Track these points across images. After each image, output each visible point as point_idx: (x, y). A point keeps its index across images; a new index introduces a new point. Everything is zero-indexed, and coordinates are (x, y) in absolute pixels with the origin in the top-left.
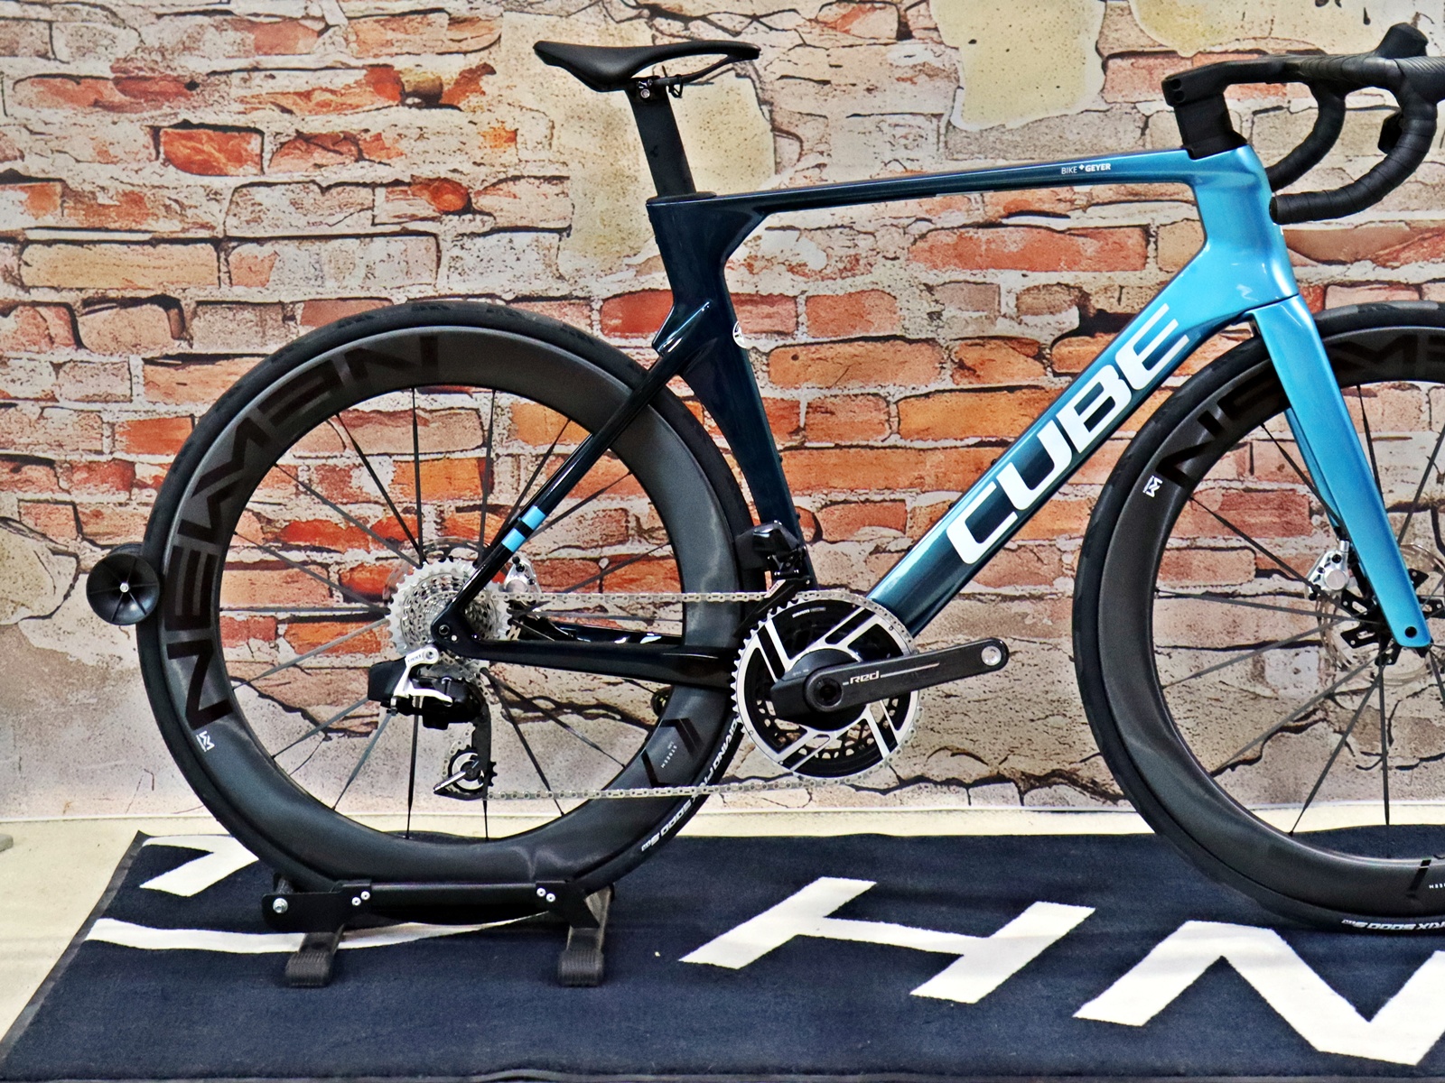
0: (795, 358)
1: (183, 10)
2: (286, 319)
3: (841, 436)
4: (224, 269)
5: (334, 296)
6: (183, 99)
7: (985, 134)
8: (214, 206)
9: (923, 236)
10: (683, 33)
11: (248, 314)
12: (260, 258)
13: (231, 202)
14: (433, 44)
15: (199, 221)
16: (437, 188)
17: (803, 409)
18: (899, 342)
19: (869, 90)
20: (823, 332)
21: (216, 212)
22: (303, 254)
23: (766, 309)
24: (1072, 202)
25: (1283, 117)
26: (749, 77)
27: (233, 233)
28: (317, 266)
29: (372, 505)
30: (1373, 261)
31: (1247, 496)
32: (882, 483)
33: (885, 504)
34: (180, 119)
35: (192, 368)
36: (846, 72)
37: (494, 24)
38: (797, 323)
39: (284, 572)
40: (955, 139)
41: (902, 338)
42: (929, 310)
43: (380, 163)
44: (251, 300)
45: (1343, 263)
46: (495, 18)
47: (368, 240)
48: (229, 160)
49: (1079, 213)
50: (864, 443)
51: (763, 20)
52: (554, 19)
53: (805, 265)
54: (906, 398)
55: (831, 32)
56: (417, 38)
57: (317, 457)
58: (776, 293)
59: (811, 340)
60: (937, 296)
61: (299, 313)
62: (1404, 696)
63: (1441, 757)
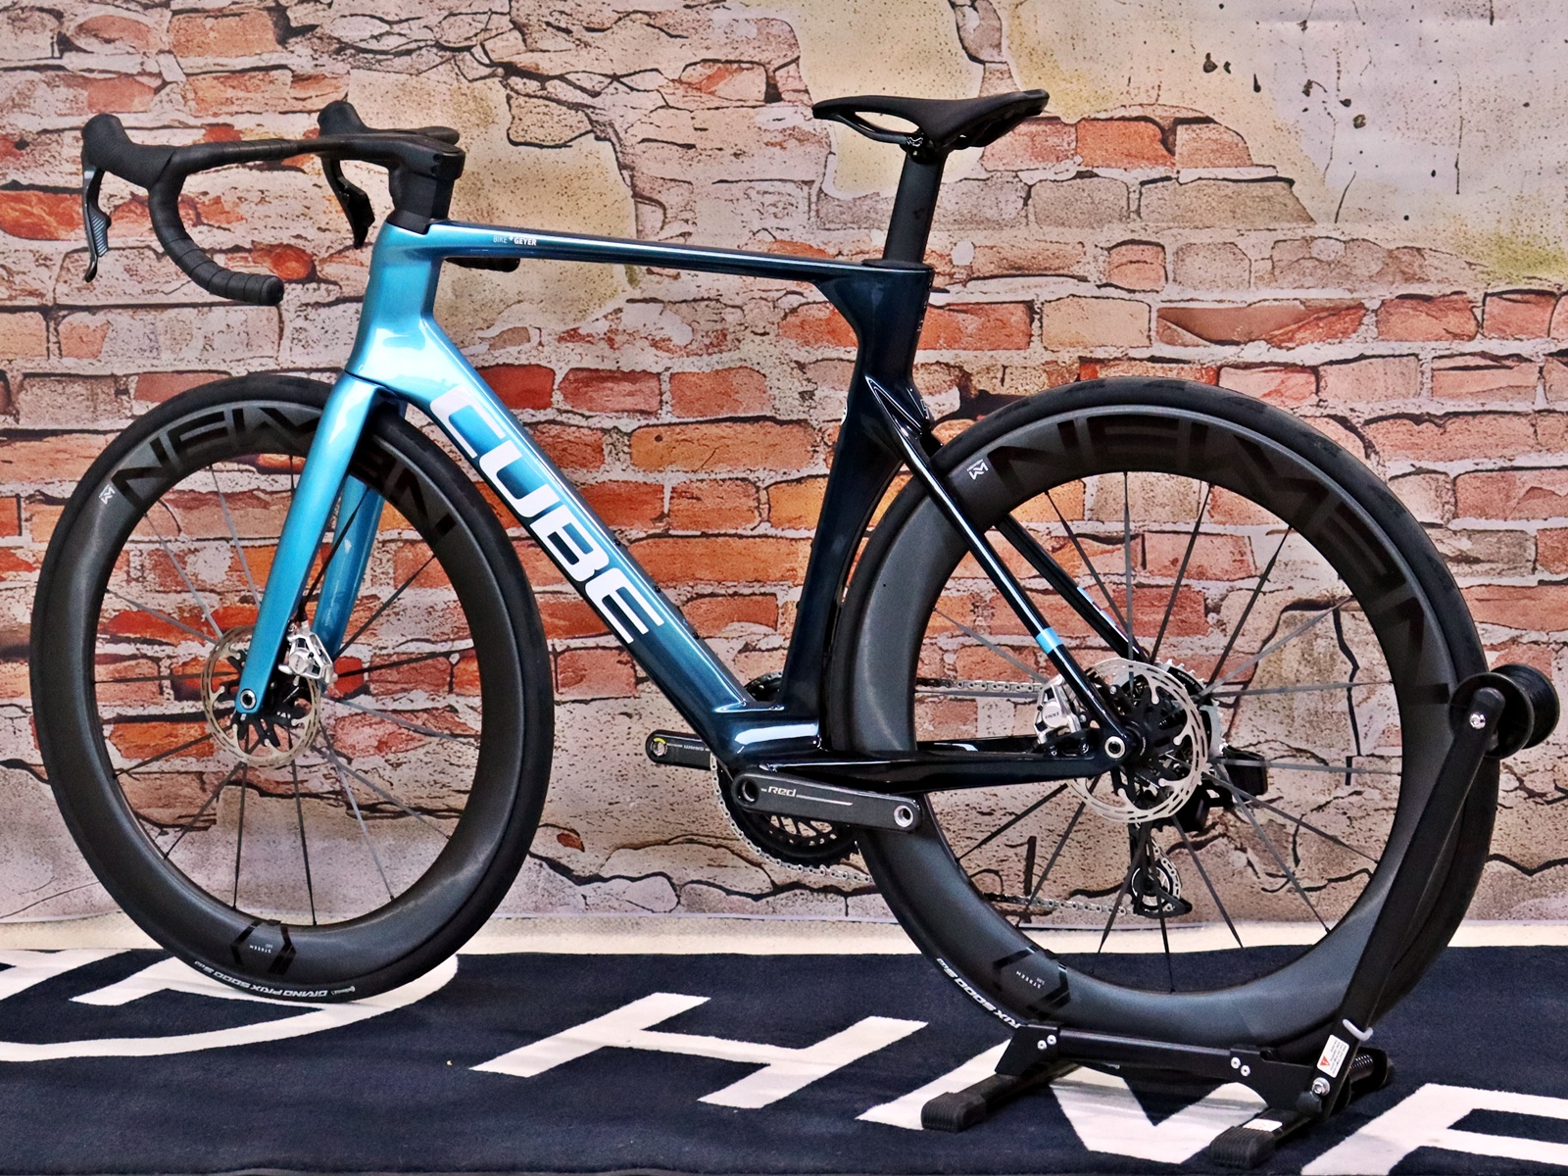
0: (659, 438)
1: (13, 65)
2: (118, 393)
3: (707, 524)
4: (53, 339)
5: (170, 369)
6: (12, 159)
7: (858, 202)
8: (44, 273)
9: (794, 311)
10: (539, 93)
11: (78, 388)
12: (92, 328)
13: (62, 267)
14: (275, 102)
15: (28, 287)
16: (280, 256)
17: (667, 494)
18: (769, 423)
19: (736, 155)
20: (688, 409)
21: (45, 278)
22: (138, 324)
23: (627, 386)
24: (951, 275)
25: (1171, 188)
26: (609, 140)
27: (63, 300)
28: (152, 336)
29: (207, 594)
30: (1268, 342)
31: (1139, 592)
32: (752, 576)
33: (754, 598)
34: (9, 179)
35: (18, 444)
36: (711, 136)
37: (341, 82)
38: (661, 401)
39: (112, 667)
40: (826, 208)
41: (772, 419)
42: (801, 390)
43: (219, 228)
44: (82, 373)
45: (1237, 344)
46: (342, 76)
47: (206, 309)
48: (60, 223)
49: (958, 287)
50: (733, 532)
51: (623, 80)
52: (403, 77)
53: (669, 340)
54: (776, 483)
55: (695, 93)
56: (259, 96)
57: (150, 542)
58: (638, 369)
59: (675, 420)
60: (809, 375)
61: (132, 387)
62: (1308, 810)
63: (1350, 877)
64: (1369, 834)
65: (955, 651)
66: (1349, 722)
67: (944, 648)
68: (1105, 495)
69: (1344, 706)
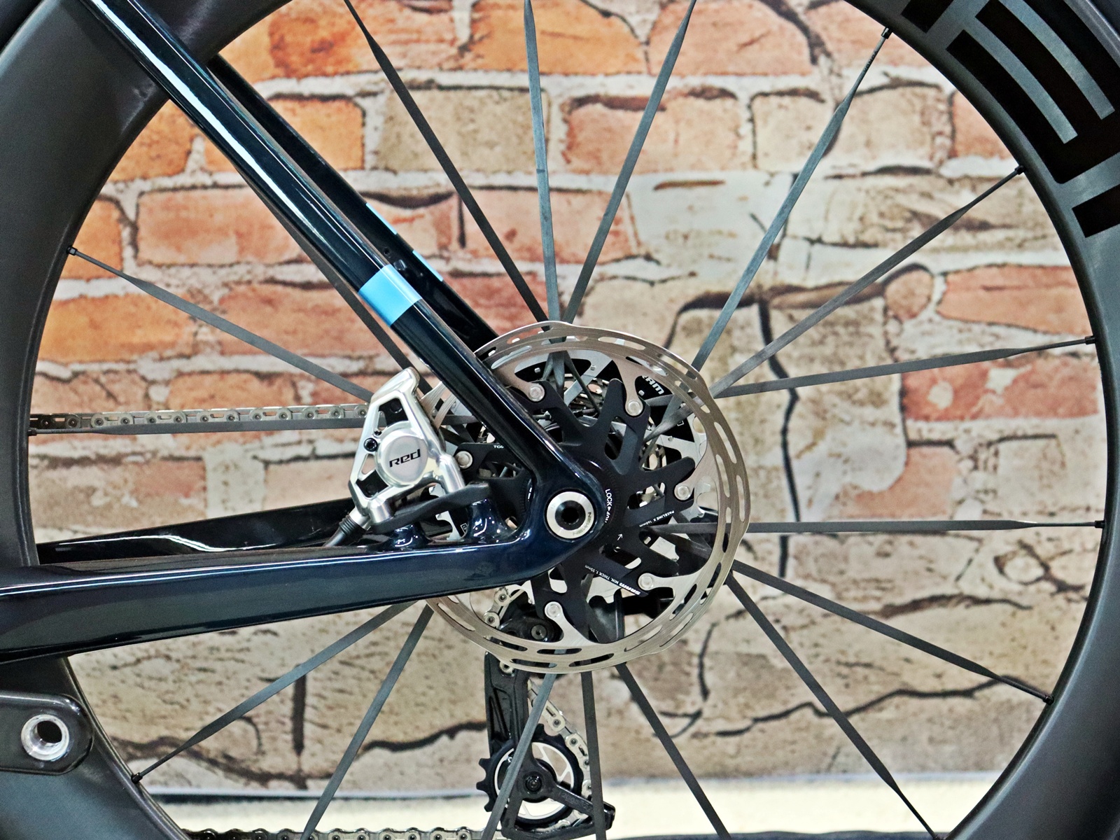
62: (722, 617)
63: (786, 714)
64: (814, 651)
65: (167, 383)
66: (784, 482)
67: (150, 377)
68: (397, 129)
69: (776, 458)
